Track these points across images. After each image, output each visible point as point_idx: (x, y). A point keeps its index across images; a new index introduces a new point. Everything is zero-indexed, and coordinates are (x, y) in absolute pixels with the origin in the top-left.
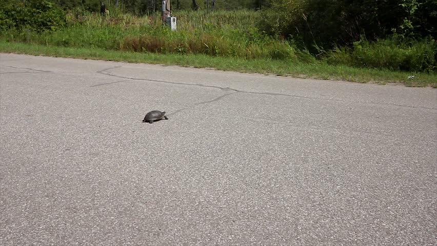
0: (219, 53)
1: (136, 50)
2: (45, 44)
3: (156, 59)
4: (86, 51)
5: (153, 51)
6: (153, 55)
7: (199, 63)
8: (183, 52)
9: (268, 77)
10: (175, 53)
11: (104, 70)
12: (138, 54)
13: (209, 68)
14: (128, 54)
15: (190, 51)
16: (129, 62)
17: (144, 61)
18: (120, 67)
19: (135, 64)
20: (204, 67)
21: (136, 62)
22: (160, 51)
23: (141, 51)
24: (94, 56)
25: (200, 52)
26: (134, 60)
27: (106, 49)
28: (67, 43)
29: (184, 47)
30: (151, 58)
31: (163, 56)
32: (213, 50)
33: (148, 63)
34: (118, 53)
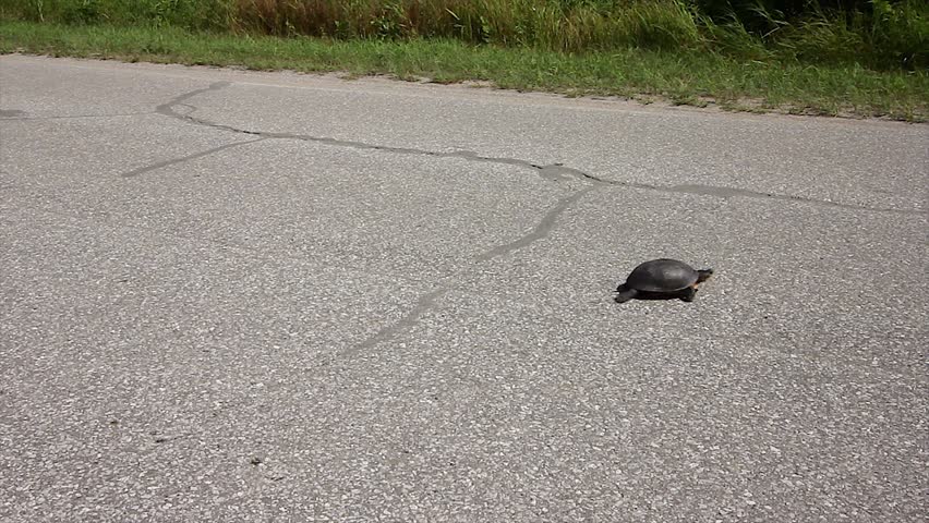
0: (491, 34)
1: (269, 31)
2: (37, 20)
3: (324, 58)
4: (140, 35)
5: (313, 31)
6: (315, 45)
7: (445, 67)
8: (395, 34)
9: (649, 111)
10: (373, 36)
11: (178, 100)
12: (274, 43)
13: (472, 83)
14: (251, 42)
15: (413, 31)
16: (250, 69)
17: (291, 63)
18: (224, 84)
19: (267, 75)
20: (458, 80)
21: (271, 68)
22: (332, 32)
23: (284, 33)
24: (156, 53)
25: (441, 33)
26: (263, 63)
27: (193, 29)
28: (92, 15)
29: (396, 18)
30: (307, 55)
31: (341, 47)
32: (476, 25)
33: (302, 69)
34: (220, 42)
